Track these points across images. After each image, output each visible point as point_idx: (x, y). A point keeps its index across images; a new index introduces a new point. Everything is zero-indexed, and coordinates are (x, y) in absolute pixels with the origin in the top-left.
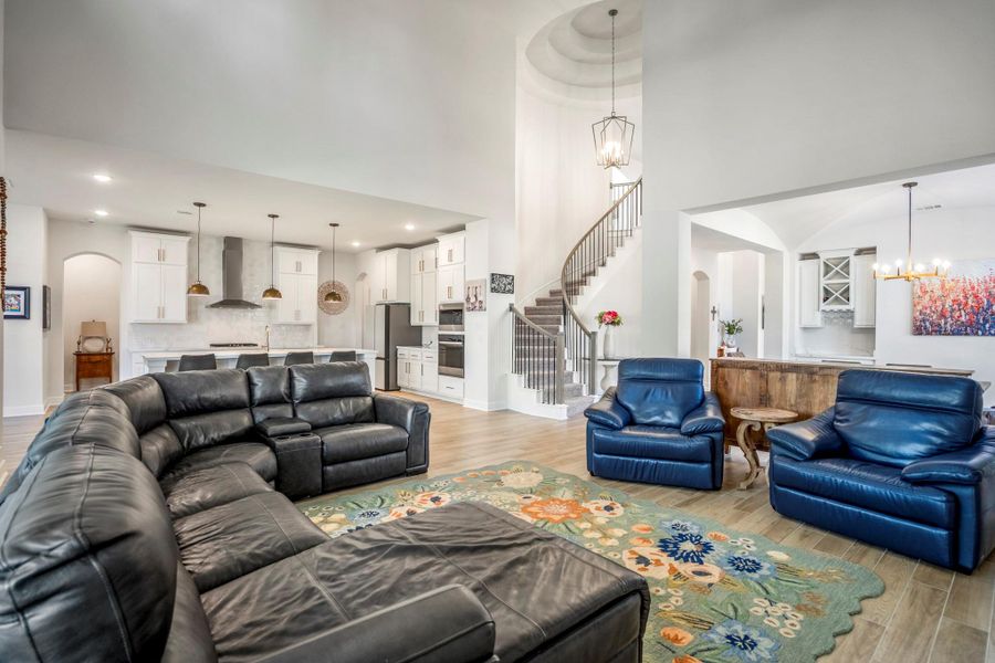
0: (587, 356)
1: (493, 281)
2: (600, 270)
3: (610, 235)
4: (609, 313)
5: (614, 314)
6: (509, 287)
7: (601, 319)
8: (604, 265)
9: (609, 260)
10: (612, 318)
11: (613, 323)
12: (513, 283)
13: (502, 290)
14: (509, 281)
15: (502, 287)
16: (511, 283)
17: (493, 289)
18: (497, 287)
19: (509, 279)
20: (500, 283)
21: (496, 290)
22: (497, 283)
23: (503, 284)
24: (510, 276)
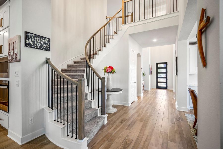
0: (100, 90)
1: (27, 38)
2: (104, 48)
3: (106, 37)
4: (110, 67)
5: (112, 68)
6: (44, 46)
7: (106, 70)
8: (105, 46)
9: (108, 45)
10: (110, 70)
11: (111, 72)
12: (50, 43)
13: (38, 47)
14: (45, 41)
15: (38, 45)
16: (48, 43)
17: (28, 44)
18: (32, 43)
19: (45, 40)
20: (36, 41)
21: (32, 45)
22: (32, 41)
23: (39, 42)
24: (46, 38)
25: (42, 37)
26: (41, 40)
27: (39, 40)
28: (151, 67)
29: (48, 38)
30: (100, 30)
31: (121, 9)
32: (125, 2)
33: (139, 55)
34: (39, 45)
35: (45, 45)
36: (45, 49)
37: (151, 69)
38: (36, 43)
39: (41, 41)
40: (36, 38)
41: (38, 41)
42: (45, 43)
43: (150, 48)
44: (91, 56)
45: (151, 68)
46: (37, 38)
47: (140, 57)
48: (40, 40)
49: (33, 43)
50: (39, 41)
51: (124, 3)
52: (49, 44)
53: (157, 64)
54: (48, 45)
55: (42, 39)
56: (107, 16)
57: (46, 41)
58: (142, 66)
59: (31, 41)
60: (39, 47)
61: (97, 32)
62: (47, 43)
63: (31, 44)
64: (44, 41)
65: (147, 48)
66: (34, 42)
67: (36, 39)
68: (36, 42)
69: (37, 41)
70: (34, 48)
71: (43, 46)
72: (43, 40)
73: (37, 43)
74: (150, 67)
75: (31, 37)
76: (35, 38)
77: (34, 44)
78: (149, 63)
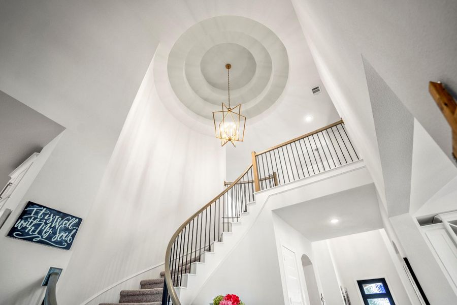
2: (216, 245)
4: (229, 297)
5: (235, 299)
8: (220, 240)
9: (226, 236)
12: (77, 230)
13: (42, 237)
14: (67, 225)
15: (46, 232)
16: (73, 230)
17: (18, 231)
18: (30, 228)
19: (69, 221)
20: (43, 224)
21: (28, 234)
22: (35, 222)
23: (50, 227)
24: (73, 217)
25: (64, 216)
26: (59, 221)
27: (53, 221)
28: (346, 292)
29: (76, 218)
30: (210, 204)
31: (250, 166)
32: (258, 156)
33: (306, 261)
34: (48, 233)
35: (61, 235)
36: (59, 244)
37: (349, 301)
38: (41, 228)
39: (58, 223)
40: (46, 218)
41: (49, 225)
42: (66, 230)
43: (328, 241)
44: (184, 267)
45: (348, 298)
46: (50, 216)
47: (310, 265)
48: (56, 222)
49: (33, 228)
50: (52, 224)
51: (256, 156)
52: (75, 230)
53: (361, 283)
54: (72, 233)
55: (62, 220)
56: (226, 181)
57: (71, 223)
58: (321, 291)
59: (32, 222)
60: (44, 237)
61: (203, 209)
62: (72, 228)
63: (26, 231)
64: (65, 224)
65: (322, 242)
66: (37, 226)
67: (47, 220)
68: (43, 226)
69: (46, 224)
70: (31, 240)
71: (57, 235)
72: (62, 223)
73: (45, 228)
74: (343, 295)
75: (37, 213)
76: (44, 216)
77: (34, 231)
78: (340, 284)
